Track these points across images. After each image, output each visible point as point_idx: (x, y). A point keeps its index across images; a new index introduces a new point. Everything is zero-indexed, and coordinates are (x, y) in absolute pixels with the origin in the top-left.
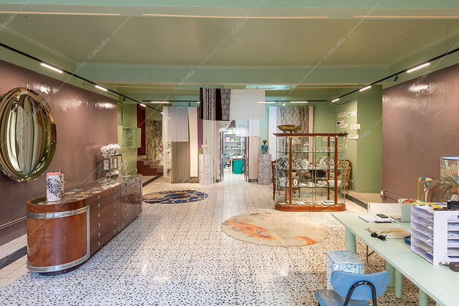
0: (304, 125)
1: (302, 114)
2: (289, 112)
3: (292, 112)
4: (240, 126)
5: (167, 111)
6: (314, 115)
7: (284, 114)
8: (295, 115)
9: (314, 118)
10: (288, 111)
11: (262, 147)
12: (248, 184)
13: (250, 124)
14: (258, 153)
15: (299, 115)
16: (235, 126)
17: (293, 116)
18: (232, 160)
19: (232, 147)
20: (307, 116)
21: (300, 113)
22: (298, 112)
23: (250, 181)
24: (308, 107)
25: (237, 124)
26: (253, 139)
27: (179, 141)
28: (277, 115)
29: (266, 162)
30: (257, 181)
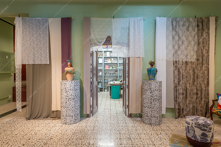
0: (203, 43)
1: (200, 27)
2: (183, 25)
3: (187, 24)
4: (118, 43)
5: (21, 22)
6: (216, 29)
7: (176, 27)
8: (190, 28)
9: (216, 32)
10: (181, 23)
11: (149, 71)
12: (128, 120)
13: (131, 40)
14: (141, 79)
15: (196, 29)
16: (111, 44)
17: (188, 30)
18: (109, 86)
19: (111, 74)
20: (206, 30)
21: (198, 26)
22: (195, 24)
23: (130, 116)
24: (208, 18)
25: (113, 40)
26: (134, 61)
27: (37, 63)
28: (167, 29)
29: (156, 92)
30: (141, 116)
